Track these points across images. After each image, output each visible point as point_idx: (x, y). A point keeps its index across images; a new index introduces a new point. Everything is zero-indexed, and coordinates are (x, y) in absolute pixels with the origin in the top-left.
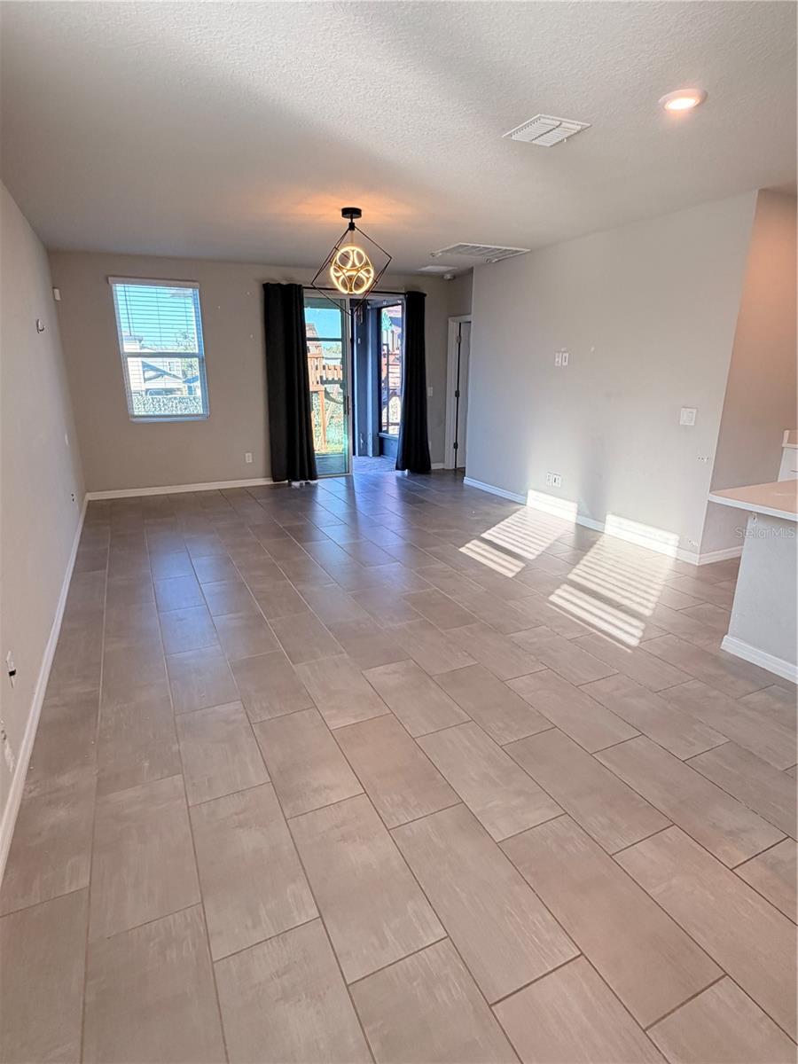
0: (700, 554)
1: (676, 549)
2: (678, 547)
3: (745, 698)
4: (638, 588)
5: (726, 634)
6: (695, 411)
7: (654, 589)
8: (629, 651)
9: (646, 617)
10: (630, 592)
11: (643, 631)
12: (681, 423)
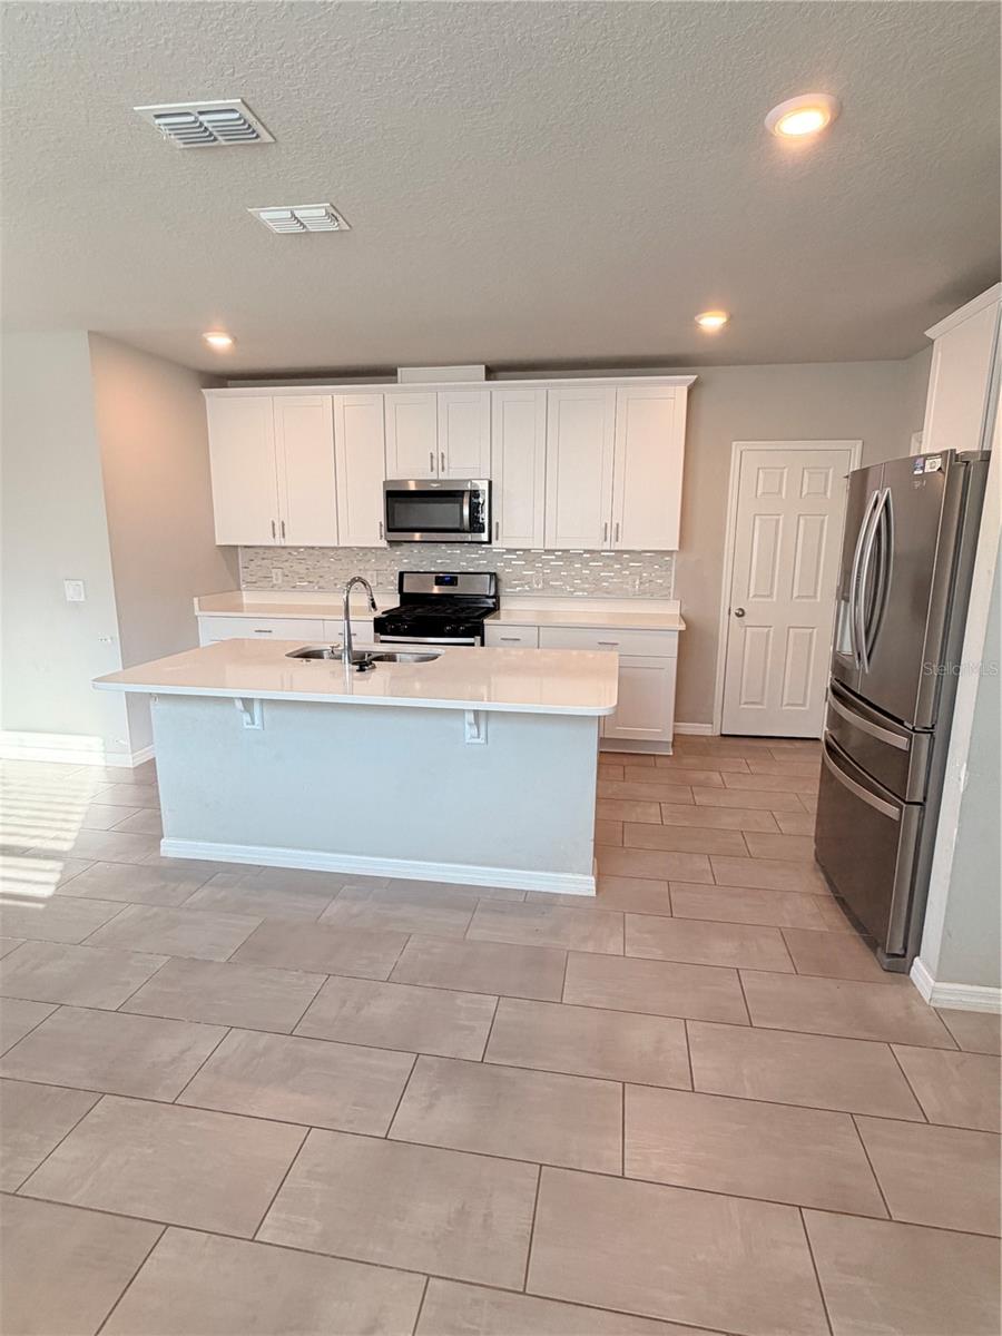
0: (133, 752)
1: (103, 754)
2: (104, 752)
3: (188, 901)
4: (53, 820)
5: (163, 837)
6: (81, 583)
7: (77, 813)
8: (41, 906)
9: (66, 852)
10: (43, 827)
11: (61, 872)
12: (69, 599)
